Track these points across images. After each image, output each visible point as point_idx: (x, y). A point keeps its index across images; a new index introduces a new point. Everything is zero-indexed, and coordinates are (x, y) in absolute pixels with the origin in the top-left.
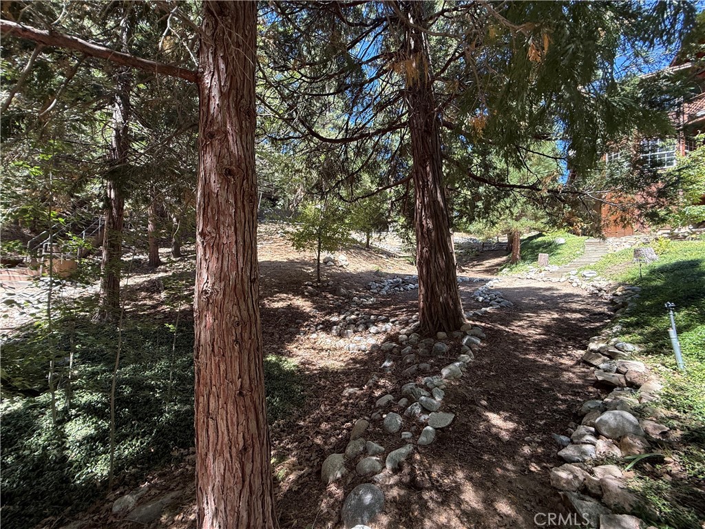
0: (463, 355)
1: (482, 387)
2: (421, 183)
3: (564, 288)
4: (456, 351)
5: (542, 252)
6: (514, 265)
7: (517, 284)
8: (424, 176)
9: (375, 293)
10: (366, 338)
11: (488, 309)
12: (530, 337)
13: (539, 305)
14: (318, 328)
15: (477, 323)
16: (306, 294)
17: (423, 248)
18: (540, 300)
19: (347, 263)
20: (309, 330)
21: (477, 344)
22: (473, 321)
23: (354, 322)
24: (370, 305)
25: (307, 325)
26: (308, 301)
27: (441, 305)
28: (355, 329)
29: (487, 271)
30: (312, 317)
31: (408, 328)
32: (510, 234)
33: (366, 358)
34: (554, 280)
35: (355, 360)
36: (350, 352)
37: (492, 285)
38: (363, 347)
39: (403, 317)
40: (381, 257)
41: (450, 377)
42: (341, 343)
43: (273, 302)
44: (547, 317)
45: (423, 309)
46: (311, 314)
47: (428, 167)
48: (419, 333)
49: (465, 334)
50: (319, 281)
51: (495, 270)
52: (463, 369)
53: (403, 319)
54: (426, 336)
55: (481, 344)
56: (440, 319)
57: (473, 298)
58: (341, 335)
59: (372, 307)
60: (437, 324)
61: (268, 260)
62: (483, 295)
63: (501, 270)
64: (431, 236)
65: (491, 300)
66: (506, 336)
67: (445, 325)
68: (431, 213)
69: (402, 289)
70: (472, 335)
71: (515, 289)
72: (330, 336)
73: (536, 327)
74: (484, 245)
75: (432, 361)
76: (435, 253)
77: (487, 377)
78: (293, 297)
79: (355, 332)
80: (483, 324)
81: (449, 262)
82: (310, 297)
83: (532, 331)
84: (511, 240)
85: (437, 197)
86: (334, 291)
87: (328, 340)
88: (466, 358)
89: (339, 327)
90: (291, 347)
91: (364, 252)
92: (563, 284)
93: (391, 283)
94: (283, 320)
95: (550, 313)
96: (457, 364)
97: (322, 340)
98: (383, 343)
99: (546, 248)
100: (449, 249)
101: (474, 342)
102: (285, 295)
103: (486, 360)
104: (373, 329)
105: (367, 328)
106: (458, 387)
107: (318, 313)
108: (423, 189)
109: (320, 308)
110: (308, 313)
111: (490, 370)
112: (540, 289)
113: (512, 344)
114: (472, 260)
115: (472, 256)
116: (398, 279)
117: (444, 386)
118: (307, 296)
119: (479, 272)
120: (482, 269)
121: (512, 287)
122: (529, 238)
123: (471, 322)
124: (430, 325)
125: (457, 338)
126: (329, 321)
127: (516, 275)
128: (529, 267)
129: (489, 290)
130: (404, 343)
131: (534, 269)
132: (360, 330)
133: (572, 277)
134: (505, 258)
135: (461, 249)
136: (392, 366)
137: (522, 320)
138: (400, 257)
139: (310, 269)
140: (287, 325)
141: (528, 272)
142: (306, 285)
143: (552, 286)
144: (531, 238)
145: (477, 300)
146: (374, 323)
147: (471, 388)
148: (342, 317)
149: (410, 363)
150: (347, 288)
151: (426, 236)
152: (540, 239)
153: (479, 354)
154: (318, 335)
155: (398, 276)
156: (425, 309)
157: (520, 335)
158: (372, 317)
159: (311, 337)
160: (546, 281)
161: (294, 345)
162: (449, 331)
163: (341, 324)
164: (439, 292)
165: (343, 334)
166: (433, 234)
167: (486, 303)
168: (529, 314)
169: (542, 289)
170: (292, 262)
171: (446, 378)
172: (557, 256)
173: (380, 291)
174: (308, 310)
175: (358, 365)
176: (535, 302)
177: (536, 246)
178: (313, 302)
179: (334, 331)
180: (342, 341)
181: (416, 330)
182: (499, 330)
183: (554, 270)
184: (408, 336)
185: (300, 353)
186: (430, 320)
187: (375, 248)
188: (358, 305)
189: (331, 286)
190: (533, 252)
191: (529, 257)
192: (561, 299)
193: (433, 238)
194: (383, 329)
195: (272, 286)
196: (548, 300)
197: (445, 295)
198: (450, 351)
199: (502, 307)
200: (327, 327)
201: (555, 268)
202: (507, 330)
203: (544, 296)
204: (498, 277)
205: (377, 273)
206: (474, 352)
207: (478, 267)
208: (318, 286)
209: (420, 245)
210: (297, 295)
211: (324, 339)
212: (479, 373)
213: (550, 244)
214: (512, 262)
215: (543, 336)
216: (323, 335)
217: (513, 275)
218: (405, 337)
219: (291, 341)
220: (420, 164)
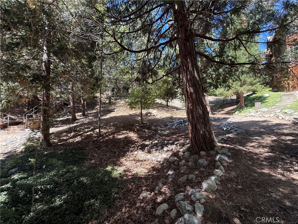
0: (217, 170)
1: (233, 201)
2: (185, 68)
3: (274, 120)
4: (213, 165)
5: (256, 102)
6: (241, 110)
7: (244, 120)
8: (187, 64)
9: (169, 128)
10: (162, 154)
11: (230, 135)
12: (261, 154)
13: (261, 132)
14: (139, 148)
15: (225, 145)
16: (136, 130)
17: (189, 104)
18: (261, 128)
19: (157, 114)
20: (134, 149)
21: (226, 161)
22: (222, 143)
23: (156, 145)
24: (166, 134)
25: (133, 147)
26: (136, 134)
27: (202, 135)
28: (157, 148)
29: (227, 113)
30: (136, 142)
31: (184, 148)
32: (237, 94)
33: (160, 167)
34: (266, 116)
35: (154, 168)
36: (153, 162)
37: (230, 121)
38: (159, 160)
39: (182, 141)
40: (174, 110)
41: (208, 190)
42: (149, 156)
43: (119, 135)
44: (268, 140)
45: (191, 137)
46: (136, 141)
47: (188, 59)
48: (190, 151)
49: (217, 153)
50: (142, 123)
51: (231, 113)
52: (218, 182)
53: (182, 142)
54: (194, 153)
55: (229, 161)
56: (201, 143)
57: (221, 128)
58: (149, 152)
59: (167, 135)
60: (199, 147)
61: (121, 115)
62: (226, 126)
63: (234, 112)
64: (193, 97)
65: (231, 129)
66: (244, 154)
67: (204, 147)
68: (192, 84)
69: (183, 125)
70: (221, 154)
71: (244, 122)
72: (144, 152)
73: (264, 147)
74: (224, 101)
75: (197, 172)
76: (196, 106)
77: (236, 191)
78: (129, 132)
79: (156, 150)
80: (228, 146)
81: (205, 110)
82: (137, 132)
83: (261, 150)
84: (238, 97)
85: (195, 75)
86: (149, 128)
87: (143, 155)
88: (219, 172)
89: (148, 147)
90: (123, 160)
91: (165, 109)
92: (273, 118)
93: (178, 122)
94: (122, 144)
95: (270, 137)
96: (213, 178)
97: (139, 155)
98: (170, 157)
99: (258, 99)
100: (204, 103)
101: (224, 160)
102: (125, 131)
103: (233, 174)
104: (165, 149)
105: (162, 148)
106: (214, 201)
107: (139, 140)
108: (186, 71)
109: (141, 137)
110: (134, 140)
111: (238, 184)
112: (259, 121)
113: (250, 160)
114: (218, 108)
115: (218, 106)
116: (181, 120)
117: (203, 201)
118: (136, 131)
119: (223, 114)
120: (224, 113)
121: (242, 121)
122: (247, 96)
123: (220, 144)
124: (196, 147)
125: (212, 155)
126: (144, 144)
127: (243, 115)
128: (250, 110)
129: (229, 124)
130: (181, 158)
131: (253, 111)
132: (159, 149)
133: (278, 114)
134: (235, 106)
135: (212, 104)
136: (173, 174)
137: (253, 142)
138: (183, 109)
139: (139, 118)
140: (123, 147)
141: (250, 113)
142: (136, 126)
143: (266, 119)
144: (248, 96)
145: (223, 130)
146: (166, 145)
147: (224, 202)
148: (151, 142)
149: (183, 173)
150: (155, 126)
151: (190, 97)
152: (254, 95)
153: (228, 169)
154: (138, 152)
155: (181, 118)
156: (192, 138)
157: (254, 153)
158: (166, 141)
159: (134, 153)
160: (261, 117)
161: (125, 159)
162: (207, 151)
163: (150, 146)
164: (199, 128)
165: (151, 151)
166: (194, 95)
167: (228, 131)
168: (256, 138)
169: (260, 121)
170: (131, 115)
171: (205, 191)
172: (266, 103)
173: (172, 127)
174: (135, 138)
175: (155, 172)
176: (258, 129)
177: (252, 99)
178: (138, 134)
179: (146, 150)
180: (149, 155)
181: (188, 150)
182: (239, 150)
183: (265, 111)
184: (184, 153)
185: (127, 163)
186: (196, 144)
187: (171, 106)
188: (160, 135)
189: (148, 125)
190: (251, 102)
191: (249, 105)
192: (274, 127)
193: (194, 97)
194: (171, 149)
195: (120, 127)
196: (266, 128)
197: (203, 130)
198: (208, 165)
199: (238, 133)
200: (143, 147)
201: (266, 109)
202: (244, 149)
203: (263, 126)
204: (233, 116)
205: (171, 118)
206: (224, 167)
207: (222, 111)
208: (141, 126)
209: (187, 102)
210: (131, 131)
211: (141, 154)
212: (229, 186)
213: (260, 97)
214: (240, 108)
215: (270, 154)
216: (140, 152)
217: (241, 115)
218: (182, 153)
219: (123, 156)
220: (184, 58)
